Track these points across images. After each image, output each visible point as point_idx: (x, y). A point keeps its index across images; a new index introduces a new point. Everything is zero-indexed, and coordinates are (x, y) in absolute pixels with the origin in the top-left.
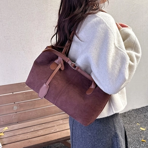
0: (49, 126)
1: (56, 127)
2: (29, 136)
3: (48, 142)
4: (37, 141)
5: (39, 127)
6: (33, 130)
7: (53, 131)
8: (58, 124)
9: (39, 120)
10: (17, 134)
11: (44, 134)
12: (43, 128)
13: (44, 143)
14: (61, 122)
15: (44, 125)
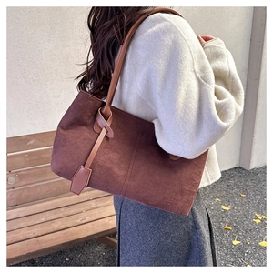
0: (72, 212)
1: (85, 214)
2: (37, 231)
3: (71, 243)
4: (52, 240)
5: (55, 213)
6: (43, 220)
7: (79, 221)
8: (88, 208)
9: (54, 201)
10: (16, 227)
11: (63, 227)
12: (61, 215)
13: (63, 244)
14: (93, 204)
15: (62, 210)
